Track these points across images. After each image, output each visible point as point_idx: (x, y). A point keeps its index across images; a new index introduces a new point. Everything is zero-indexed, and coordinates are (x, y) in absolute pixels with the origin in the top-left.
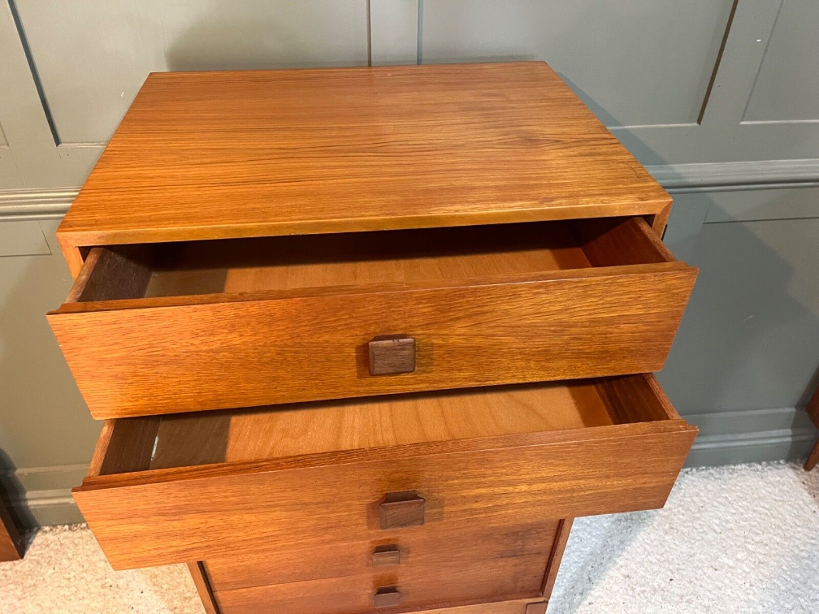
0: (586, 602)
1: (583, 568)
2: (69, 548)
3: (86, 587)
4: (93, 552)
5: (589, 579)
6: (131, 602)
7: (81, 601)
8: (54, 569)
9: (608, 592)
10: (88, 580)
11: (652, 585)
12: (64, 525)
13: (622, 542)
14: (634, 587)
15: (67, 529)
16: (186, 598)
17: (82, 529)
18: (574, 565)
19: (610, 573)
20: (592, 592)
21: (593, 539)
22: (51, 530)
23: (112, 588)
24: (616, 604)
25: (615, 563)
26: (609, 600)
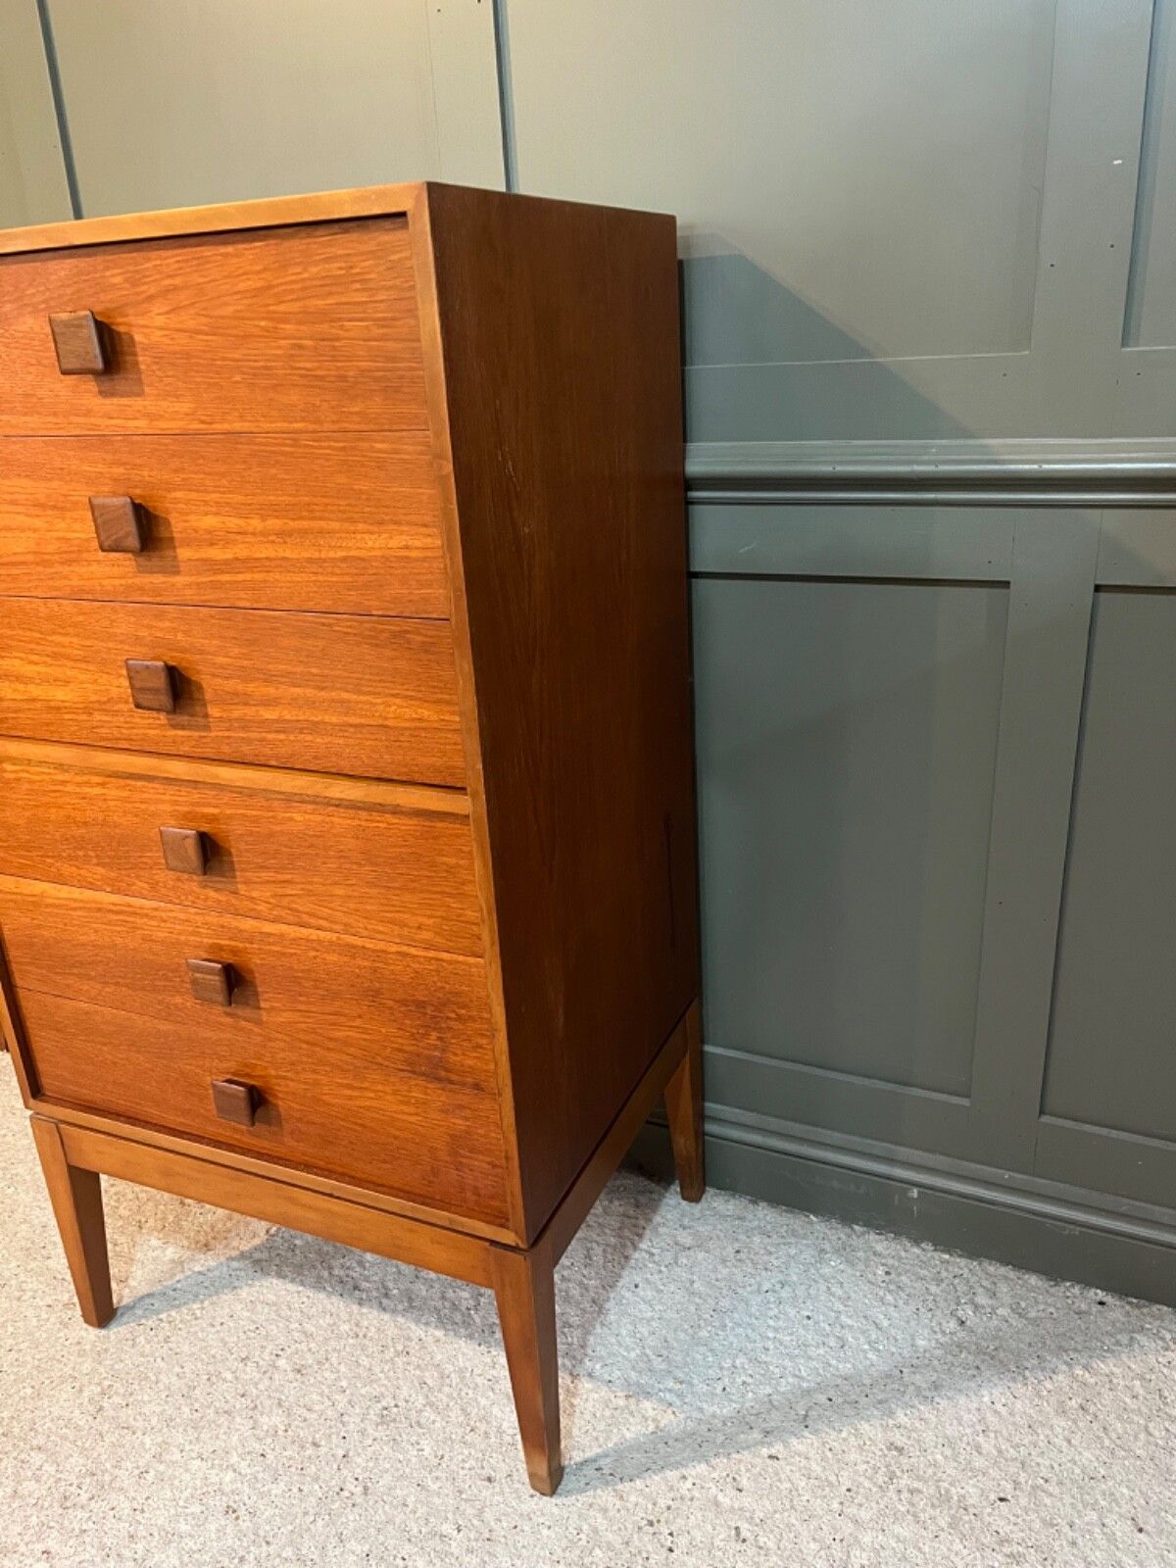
0: (765, 1451)
1: (808, 1392)
5: (806, 1417)
9: (829, 1454)
11: (947, 1491)
13: (936, 1386)
14: (899, 1474)
18: (791, 1380)
19: (865, 1427)
20: (794, 1441)
21: (870, 1355)
24: (830, 1484)
25: (891, 1414)
26: (819, 1469)
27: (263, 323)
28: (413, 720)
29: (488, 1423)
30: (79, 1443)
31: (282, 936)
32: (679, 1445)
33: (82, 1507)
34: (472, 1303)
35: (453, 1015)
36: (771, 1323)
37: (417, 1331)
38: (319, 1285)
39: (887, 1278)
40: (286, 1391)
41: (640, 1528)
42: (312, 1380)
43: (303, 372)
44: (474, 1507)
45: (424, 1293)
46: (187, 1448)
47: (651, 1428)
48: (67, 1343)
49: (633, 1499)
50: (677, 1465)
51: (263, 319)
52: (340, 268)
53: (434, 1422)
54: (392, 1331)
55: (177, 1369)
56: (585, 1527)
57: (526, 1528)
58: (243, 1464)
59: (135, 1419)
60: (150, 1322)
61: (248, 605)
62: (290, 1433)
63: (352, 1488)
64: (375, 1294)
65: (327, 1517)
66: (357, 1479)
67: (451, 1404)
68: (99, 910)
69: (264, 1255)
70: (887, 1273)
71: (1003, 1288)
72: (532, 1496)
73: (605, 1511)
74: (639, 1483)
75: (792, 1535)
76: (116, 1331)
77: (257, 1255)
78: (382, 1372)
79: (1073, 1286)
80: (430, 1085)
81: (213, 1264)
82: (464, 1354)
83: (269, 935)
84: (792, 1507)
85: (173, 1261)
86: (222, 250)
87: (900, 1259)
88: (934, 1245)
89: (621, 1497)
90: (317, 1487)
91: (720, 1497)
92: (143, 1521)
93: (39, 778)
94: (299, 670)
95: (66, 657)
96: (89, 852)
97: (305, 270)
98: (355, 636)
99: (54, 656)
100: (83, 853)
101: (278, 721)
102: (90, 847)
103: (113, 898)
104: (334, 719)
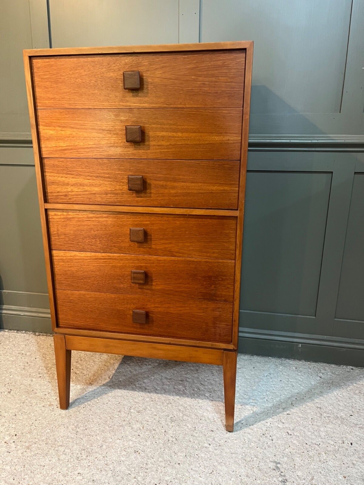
0: (285, 413)
1: (289, 398)
2: (12, 338)
3: (11, 352)
5: (292, 404)
6: (28, 361)
9: (303, 411)
10: (14, 350)
11: (337, 416)
12: (16, 330)
13: (321, 392)
14: (322, 413)
15: (15, 332)
18: (283, 396)
19: (308, 404)
20: (292, 410)
21: (301, 387)
22: (8, 331)
23: (22, 355)
24: (306, 418)
25: (314, 400)
26: (302, 415)
27: (193, 77)
28: (222, 190)
29: (205, 417)
30: (74, 442)
31: (165, 260)
32: (261, 415)
33: (85, 459)
34: (184, 389)
35: (220, 279)
36: (271, 383)
37: (171, 397)
38: (133, 389)
39: (296, 369)
40: (137, 418)
41: (261, 436)
42: (144, 414)
43: (204, 91)
44: (211, 438)
45: (168, 388)
46: (113, 437)
47: (252, 412)
48: (56, 415)
49: (255, 429)
50: (264, 420)
51: (193, 76)
52: (221, 63)
53: (188, 419)
54: (163, 398)
55: (98, 417)
56: (246, 438)
57: (229, 441)
58: (133, 439)
59: (91, 432)
60: (82, 406)
61: (172, 158)
62: (144, 428)
63: (172, 440)
64: (152, 390)
65: (168, 448)
66: (172, 437)
67: (191, 414)
68: (96, 259)
69: (111, 384)
70: (296, 368)
71: (327, 368)
72: (226, 433)
73: (249, 433)
74: (255, 426)
75: (303, 432)
76: (71, 410)
77: (109, 384)
78: (165, 409)
79: (344, 366)
80: (209, 302)
81: (95, 388)
82: (188, 401)
83: (160, 260)
84: (299, 425)
85: (81, 389)
86: (184, 56)
87: (298, 365)
88: (305, 360)
89: (252, 430)
90: (160, 441)
91: (279, 426)
92: (108, 460)
93: (82, 217)
94: (186, 177)
95: (102, 177)
96: (97, 240)
97: (210, 63)
98: (207, 166)
99: (97, 177)
100: (94, 240)
101: (176, 193)
102: (98, 238)
103: (103, 254)
104: (195, 192)
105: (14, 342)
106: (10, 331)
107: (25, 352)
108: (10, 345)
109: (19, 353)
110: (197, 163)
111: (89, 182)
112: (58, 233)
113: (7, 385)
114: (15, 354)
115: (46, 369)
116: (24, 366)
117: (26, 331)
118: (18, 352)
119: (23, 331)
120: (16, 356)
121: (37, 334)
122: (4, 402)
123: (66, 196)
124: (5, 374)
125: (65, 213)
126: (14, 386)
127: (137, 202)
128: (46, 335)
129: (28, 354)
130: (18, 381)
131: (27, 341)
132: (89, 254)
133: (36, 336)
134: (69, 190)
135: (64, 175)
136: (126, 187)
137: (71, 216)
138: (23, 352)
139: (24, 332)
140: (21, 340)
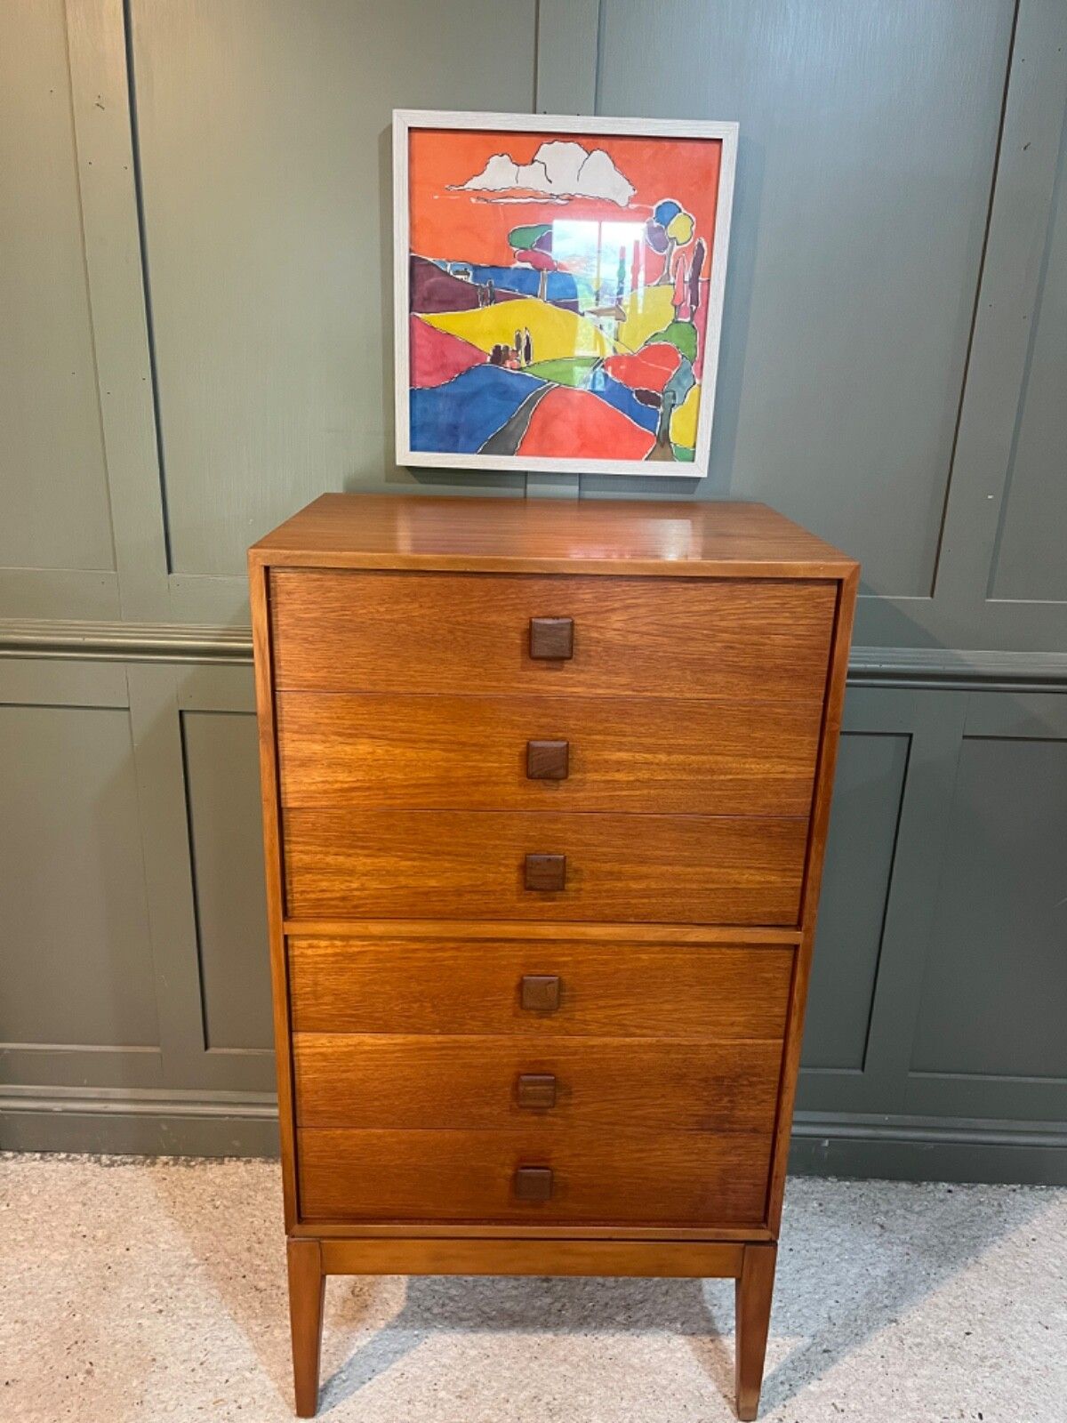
2: (35, 1182)
3: (48, 1233)
4: (69, 1191)
6: (109, 1260)
7: (37, 1250)
8: (8, 1205)
10: (54, 1224)
12: (36, 1152)
15: (38, 1159)
16: (190, 1265)
17: (60, 1160)
21: (843, 1265)
22: (14, 1157)
23: (85, 1239)
27: (705, 632)
28: (762, 883)
31: (605, 1046)
39: (822, 1208)
43: (730, 663)
51: (706, 629)
61: (639, 811)
70: (820, 1205)
71: (892, 1195)
79: (928, 1184)
80: (713, 1137)
83: (594, 1046)
87: (822, 1192)
88: (837, 1177)
93: (387, 949)
94: (673, 853)
95: (449, 854)
96: (425, 1004)
97: (750, 602)
98: (727, 829)
99: (437, 853)
100: (418, 1004)
101: (644, 890)
102: (428, 1000)
103: (440, 1038)
104: (694, 886)
105: (47, 1197)
106: (20, 1157)
107: (88, 1228)
108: (37, 1206)
109: (73, 1235)
110: (704, 823)
111: (414, 867)
112: (314, 993)
113: (75, 1348)
114: (63, 1239)
115: (170, 1283)
116: (103, 1277)
117: (69, 1151)
118: (69, 1231)
119: (59, 1152)
120: (66, 1244)
121: (104, 1158)
122: (86, 1408)
123: (343, 899)
124: (56, 1310)
125: (338, 943)
126: (95, 1349)
127: (541, 910)
128: (133, 1163)
129: (100, 1234)
130: (101, 1331)
131: (84, 1189)
132: (399, 1039)
133: (106, 1169)
134: (355, 885)
135: (344, 850)
136: (513, 877)
137: (356, 949)
138: (83, 1229)
139: (63, 1155)
140: (64, 1186)
